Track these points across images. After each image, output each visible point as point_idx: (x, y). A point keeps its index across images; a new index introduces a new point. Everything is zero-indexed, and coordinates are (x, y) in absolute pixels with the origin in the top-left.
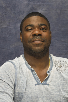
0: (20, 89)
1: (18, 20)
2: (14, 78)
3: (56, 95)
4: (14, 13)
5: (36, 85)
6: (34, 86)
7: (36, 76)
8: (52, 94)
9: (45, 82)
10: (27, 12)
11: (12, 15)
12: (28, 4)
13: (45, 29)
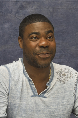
0: (13, 99)
1: (5, 19)
2: (7, 87)
3: (54, 109)
5: (32, 96)
6: (30, 97)
7: (34, 86)
8: (49, 108)
9: (42, 94)
12: (16, 1)
13: (52, 38)
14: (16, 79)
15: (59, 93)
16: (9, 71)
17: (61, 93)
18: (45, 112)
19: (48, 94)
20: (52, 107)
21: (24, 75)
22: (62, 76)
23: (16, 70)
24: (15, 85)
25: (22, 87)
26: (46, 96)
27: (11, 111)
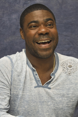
0: (16, 90)
3: (58, 101)
4: (9, 2)
5: (35, 87)
6: (34, 88)
7: (37, 77)
8: (53, 100)
9: (46, 85)
10: (24, 1)
11: (6, 5)
13: (52, 25)
14: (19, 70)
15: (64, 85)
16: (12, 62)
17: (67, 84)
18: (49, 103)
19: (53, 85)
20: (57, 99)
21: (27, 66)
22: (68, 68)
23: (19, 61)
24: (18, 76)
25: (25, 77)
26: (50, 87)
27: (13, 102)
